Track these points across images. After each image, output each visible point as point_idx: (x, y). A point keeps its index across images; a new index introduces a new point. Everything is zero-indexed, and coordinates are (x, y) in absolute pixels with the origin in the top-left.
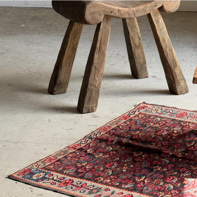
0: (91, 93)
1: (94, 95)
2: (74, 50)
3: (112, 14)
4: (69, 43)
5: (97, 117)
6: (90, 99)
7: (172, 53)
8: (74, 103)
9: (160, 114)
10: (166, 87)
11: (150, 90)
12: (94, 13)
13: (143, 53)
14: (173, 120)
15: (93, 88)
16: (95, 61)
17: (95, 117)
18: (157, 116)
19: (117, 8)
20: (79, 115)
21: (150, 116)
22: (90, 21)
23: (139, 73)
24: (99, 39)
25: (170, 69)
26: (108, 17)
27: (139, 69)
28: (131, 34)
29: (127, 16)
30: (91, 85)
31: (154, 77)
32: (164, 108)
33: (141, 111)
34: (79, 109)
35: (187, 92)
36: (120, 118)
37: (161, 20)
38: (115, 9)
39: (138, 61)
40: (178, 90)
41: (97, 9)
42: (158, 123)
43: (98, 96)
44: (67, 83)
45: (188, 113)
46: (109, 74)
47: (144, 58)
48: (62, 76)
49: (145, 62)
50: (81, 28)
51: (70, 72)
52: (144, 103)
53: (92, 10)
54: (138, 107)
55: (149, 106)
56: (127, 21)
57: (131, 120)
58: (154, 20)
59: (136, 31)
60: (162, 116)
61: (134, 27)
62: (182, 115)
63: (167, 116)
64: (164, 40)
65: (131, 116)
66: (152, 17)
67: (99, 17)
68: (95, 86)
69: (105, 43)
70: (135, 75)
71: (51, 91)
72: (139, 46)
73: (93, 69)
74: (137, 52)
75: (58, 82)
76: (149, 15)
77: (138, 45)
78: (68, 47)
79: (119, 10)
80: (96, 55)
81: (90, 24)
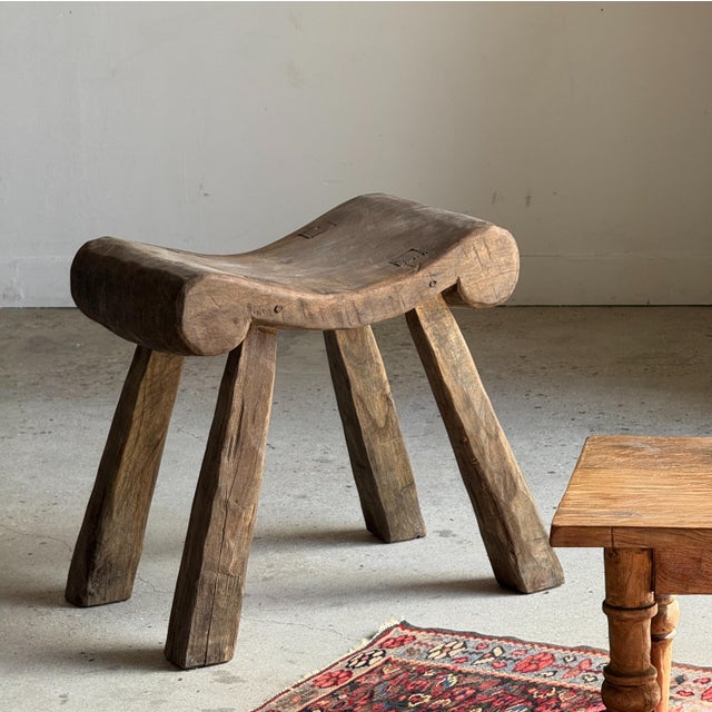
0: (213, 595)
1: (222, 603)
2: (154, 447)
3: (279, 317)
4: (136, 424)
5: (235, 679)
6: (208, 618)
7: (500, 448)
8: (156, 633)
9: (458, 661)
10: (485, 570)
11: (430, 579)
12: (212, 315)
13: (401, 451)
14: (504, 681)
15: (220, 576)
16: (225, 481)
17: (227, 680)
18: (445, 670)
19: (294, 295)
20: (172, 677)
21: (421, 671)
22: (202, 345)
23: (393, 522)
24: (236, 403)
25: (495, 503)
26: (263, 329)
27: (389, 508)
28: (357, 386)
29: (332, 324)
30: (212, 567)
31: (444, 534)
32: (472, 642)
33: (391, 653)
34: (173, 657)
35: (558, 582)
36: (316, 682)
37: (455, 334)
38: (289, 300)
39: (385, 480)
40: (527, 576)
41: (223, 302)
42: (449, 692)
43: (238, 606)
44: (132, 566)
45: (559, 654)
46: (289, 529)
47: (406, 466)
48: (112, 543)
49: (411, 484)
50: (178, 369)
51: (143, 526)
52: (404, 625)
53: (208, 304)
54: (382, 641)
55: (420, 636)
56: (341, 339)
57: (354, 685)
58: (428, 332)
59: (376, 373)
60: (466, 668)
61: (364, 360)
62: (535, 664)
63: (482, 667)
64: (468, 402)
65: (356, 673)
66: (424, 323)
67: (230, 329)
68: (225, 571)
69: (257, 420)
70: (378, 529)
71: (76, 596)
72: (388, 428)
73: (217, 510)
74: (379, 448)
75: (99, 561)
76: (412, 317)
77: (382, 423)
78: (132, 436)
79: (303, 304)
80: (225, 460)
81: (200, 354)
